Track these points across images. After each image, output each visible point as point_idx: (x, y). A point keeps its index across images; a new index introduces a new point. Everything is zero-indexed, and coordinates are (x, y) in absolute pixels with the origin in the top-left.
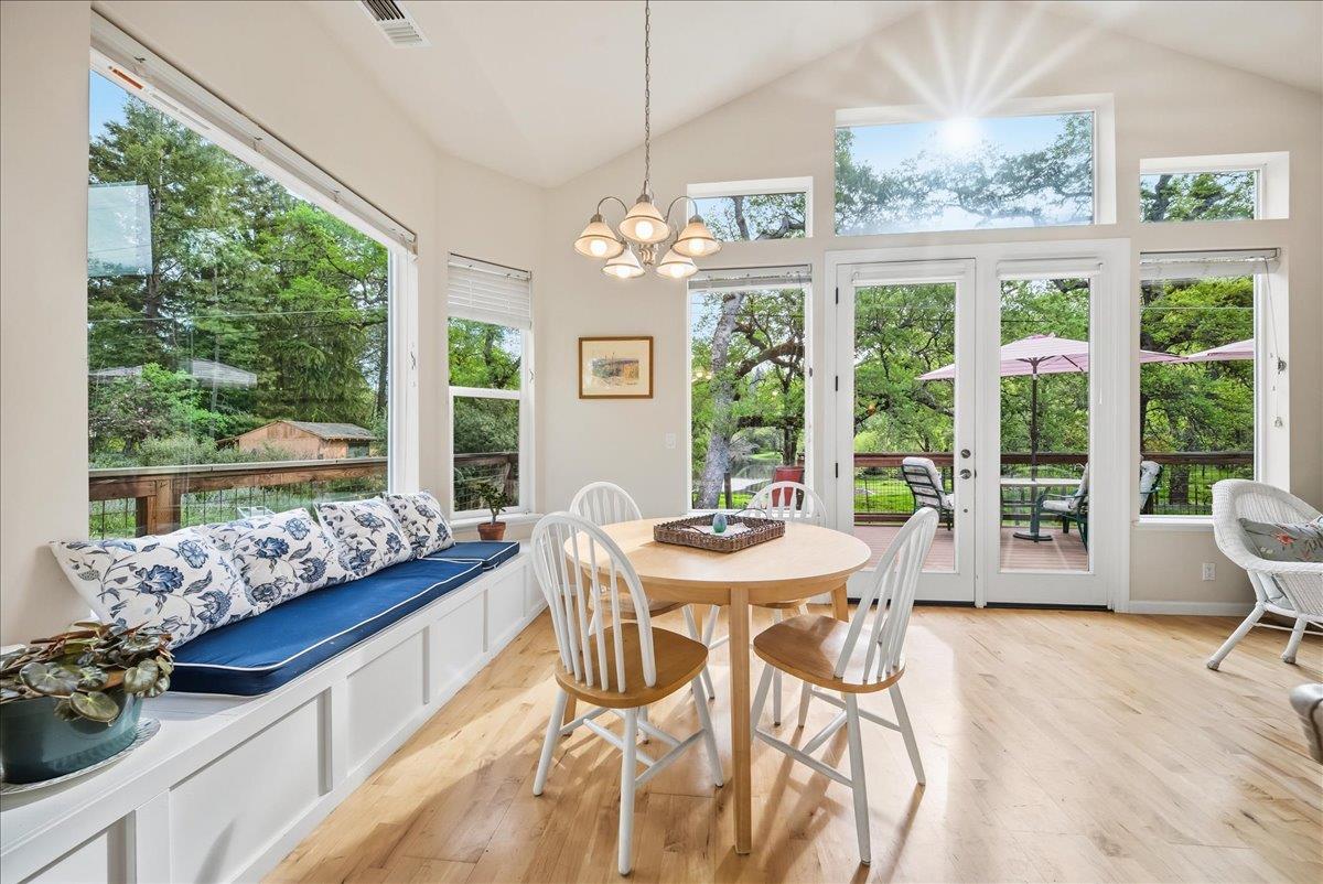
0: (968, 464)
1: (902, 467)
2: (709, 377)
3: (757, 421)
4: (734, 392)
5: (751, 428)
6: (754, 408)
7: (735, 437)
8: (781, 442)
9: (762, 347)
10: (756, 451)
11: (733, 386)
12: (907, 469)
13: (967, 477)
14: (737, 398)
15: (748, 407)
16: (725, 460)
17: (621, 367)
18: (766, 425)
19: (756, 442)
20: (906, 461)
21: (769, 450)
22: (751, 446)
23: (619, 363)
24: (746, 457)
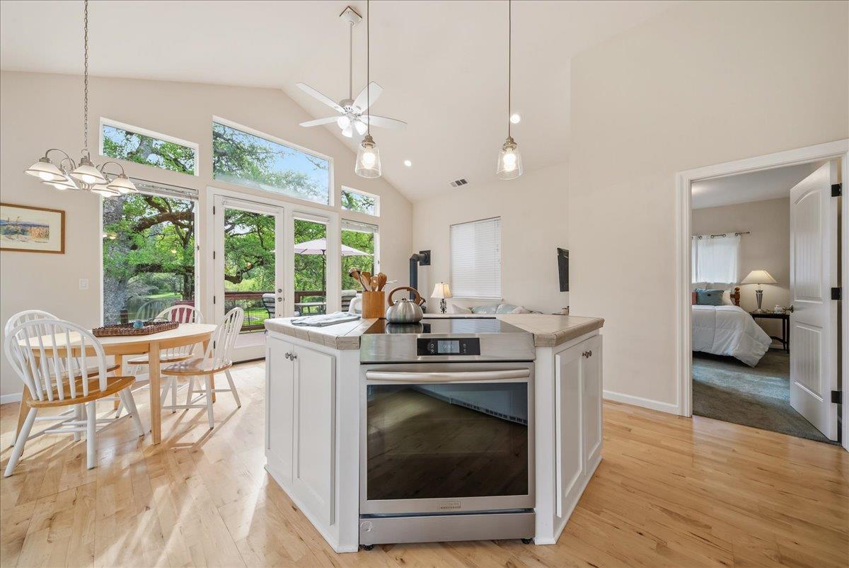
0: (281, 295)
1: (263, 299)
2: (112, 238)
3: (157, 268)
4: (130, 243)
5: (148, 273)
6: (153, 257)
7: (131, 281)
8: (180, 285)
9: (162, 210)
10: (154, 292)
11: (130, 238)
12: (265, 300)
13: (280, 301)
14: (134, 247)
15: (146, 257)
16: (121, 299)
17: (28, 228)
18: (166, 271)
19: (155, 285)
20: (264, 295)
21: (168, 291)
22: (149, 288)
23: (25, 225)
24: (143, 297)
